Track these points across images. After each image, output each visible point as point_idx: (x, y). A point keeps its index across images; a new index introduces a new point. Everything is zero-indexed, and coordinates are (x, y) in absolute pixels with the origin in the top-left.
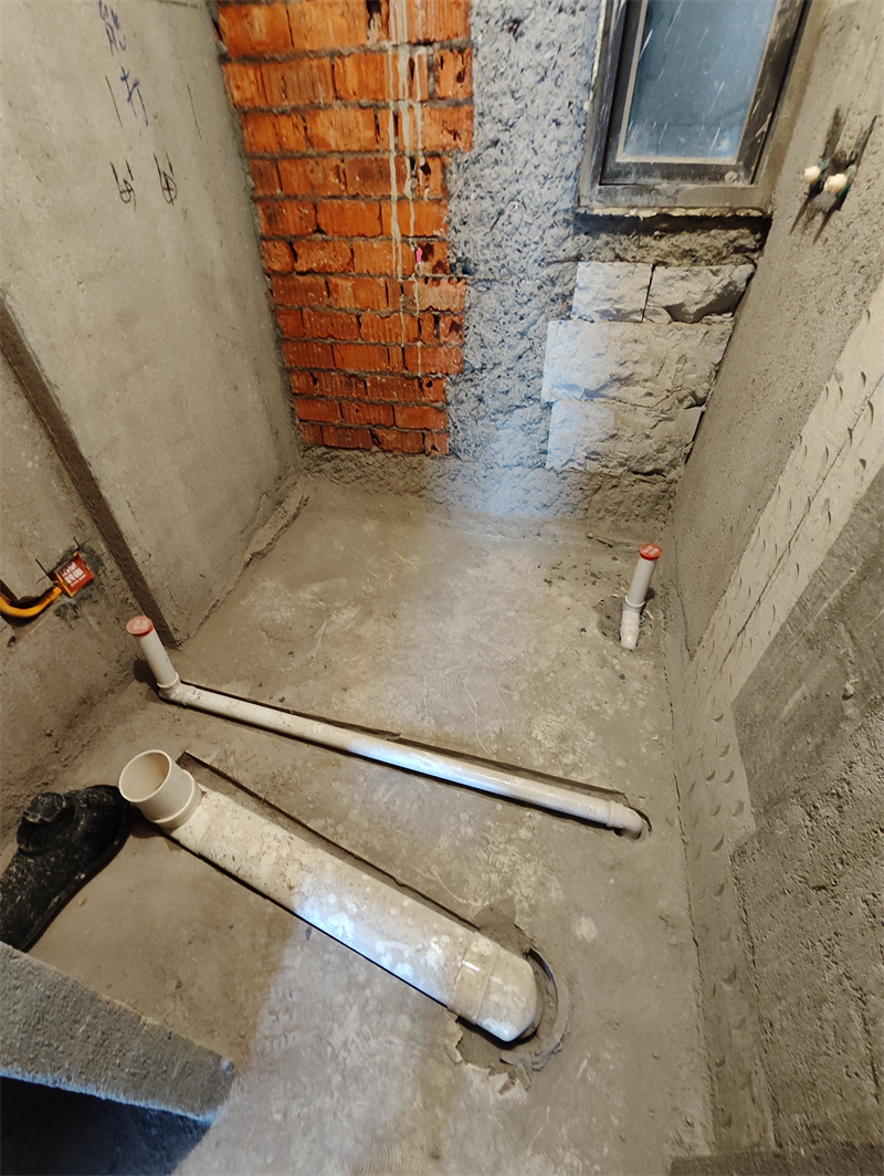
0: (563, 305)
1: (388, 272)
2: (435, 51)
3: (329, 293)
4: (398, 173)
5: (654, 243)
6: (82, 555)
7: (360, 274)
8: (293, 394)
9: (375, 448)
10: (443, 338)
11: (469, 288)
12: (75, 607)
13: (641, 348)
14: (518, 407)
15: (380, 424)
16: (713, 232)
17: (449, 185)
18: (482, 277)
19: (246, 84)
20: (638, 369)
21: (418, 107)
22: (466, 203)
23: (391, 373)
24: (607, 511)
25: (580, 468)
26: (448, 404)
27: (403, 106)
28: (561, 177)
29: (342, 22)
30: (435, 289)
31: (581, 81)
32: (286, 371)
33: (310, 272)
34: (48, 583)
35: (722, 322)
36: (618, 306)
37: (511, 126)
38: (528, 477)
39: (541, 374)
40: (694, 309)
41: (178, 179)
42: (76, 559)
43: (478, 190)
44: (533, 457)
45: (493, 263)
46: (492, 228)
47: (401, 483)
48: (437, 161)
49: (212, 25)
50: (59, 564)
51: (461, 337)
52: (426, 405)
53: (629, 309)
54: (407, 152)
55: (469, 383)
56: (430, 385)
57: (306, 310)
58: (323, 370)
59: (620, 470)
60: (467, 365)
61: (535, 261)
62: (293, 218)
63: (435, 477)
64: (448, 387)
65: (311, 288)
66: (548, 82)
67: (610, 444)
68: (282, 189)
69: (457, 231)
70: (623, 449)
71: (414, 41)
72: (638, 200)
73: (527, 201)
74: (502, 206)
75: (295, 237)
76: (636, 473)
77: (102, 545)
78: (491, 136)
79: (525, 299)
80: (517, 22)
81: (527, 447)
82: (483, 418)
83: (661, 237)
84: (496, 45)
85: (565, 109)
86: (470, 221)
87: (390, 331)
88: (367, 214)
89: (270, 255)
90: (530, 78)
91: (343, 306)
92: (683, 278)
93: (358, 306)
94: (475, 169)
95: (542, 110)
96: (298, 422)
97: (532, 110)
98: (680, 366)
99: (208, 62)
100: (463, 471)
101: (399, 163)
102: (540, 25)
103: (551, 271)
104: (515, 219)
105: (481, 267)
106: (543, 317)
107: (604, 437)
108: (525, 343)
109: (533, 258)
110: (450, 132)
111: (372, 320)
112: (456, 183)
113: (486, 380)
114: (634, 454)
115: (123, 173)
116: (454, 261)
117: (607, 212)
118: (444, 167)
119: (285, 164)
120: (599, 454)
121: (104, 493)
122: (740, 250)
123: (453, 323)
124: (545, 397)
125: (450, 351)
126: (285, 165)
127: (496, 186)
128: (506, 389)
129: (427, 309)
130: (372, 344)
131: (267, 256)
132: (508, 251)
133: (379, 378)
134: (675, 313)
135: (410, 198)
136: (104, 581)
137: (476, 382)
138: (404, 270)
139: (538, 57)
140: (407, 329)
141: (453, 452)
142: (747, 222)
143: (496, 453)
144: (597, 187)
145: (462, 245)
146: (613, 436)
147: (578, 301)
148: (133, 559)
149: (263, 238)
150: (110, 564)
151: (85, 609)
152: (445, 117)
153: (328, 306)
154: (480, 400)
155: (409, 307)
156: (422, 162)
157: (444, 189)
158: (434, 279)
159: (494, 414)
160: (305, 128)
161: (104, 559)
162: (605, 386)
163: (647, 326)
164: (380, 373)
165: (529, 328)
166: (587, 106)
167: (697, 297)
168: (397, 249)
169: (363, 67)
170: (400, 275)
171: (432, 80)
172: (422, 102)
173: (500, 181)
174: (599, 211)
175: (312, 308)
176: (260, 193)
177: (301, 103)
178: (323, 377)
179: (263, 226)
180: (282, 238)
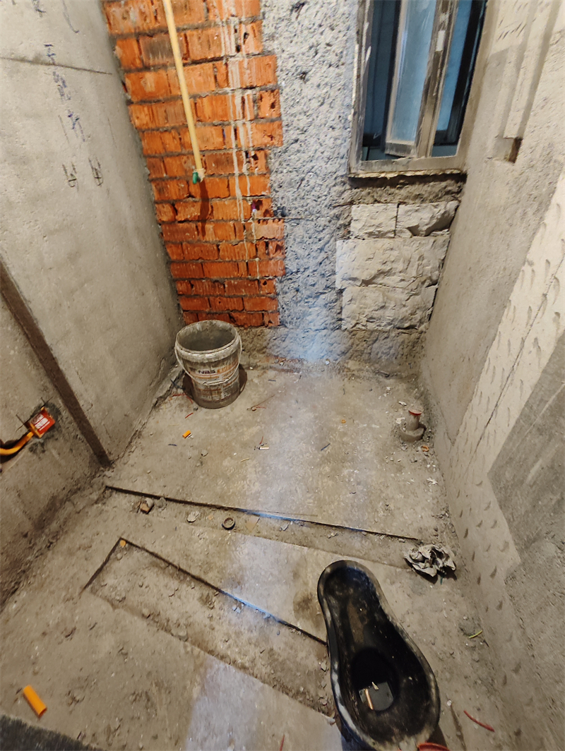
0: (345, 231)
1: (235, 218)
2: (257, 92)
3: (198, 232)
4: (238, 160)
5: (397, 191)
6: (47, 409)
7: (217, 221)
8: (177, 295)
10: (272, 255)
11: (286, 224)
12: (42, 445)
13: (395, 253)
14: (321, 293)
15: (235, 310)
16: (432, 184)
17: (270, 166)
18: (294, 217)
19: (142, 117)
20: (394, 265)
21: (249, 125)
22: (280, 175)
23: (241, 278)
24: (383, 353)
25: (363, 328)
26: (278, 294)
27: (239, 123)
28: (338, 157)
29: (200, 79)
30: (265, 226)
31: (345, 104)
32: (173, 281)
33: (186, 221)
34: (24, 430)
35: (442, 235)
36: (379, 229)
37: (305, 131)
38: (332, 336)
39: (334, 273)
40: (426, 228)
41: (104, 172)
42: (43, 413)
43: (288, 168)
44: (334, 323)
45: (300, 209)
46: (298, 188)
47: (251, 345)
48: (262, 152)
49: (121, 84)
50: (32, 417)
51: (283, 254)
52: (263, 296)
53: (386, 231)
54: (243, 149)
55: (290, 281)
56: (265, 283)
57: (184, 244)
58: (197, 279)
59: (388, 328)
60: (287, 270)
61: (326, 206)
62: (174, 190)
63: (272, 340)
64: (277, 284)
65: (187, 230)
66: (326, 106)
67: (380, 312)
68: (166, 173)
69: (276, 192)
70: (389, 314)
71: (244, 87)
72: (386, 168)
73: (318, 172)
74: (303, 175)
75: (176, 201)
76: (398, 328)
77: (60, 401)
78: (294, 137)
79: (321, 228)
80: (305, 73)
81: (329, 317)
82: (300, 301)
83: (401, 188)
84: (293, 87)
85: (337, 121)
86: (284, 185)
87: (238, 253)
88: (220, 185)
89: (160, 212)
90: (315, 104)
91: (208, 240)
92: (417, 211)
93: (217, 239)
94: (285, 156)
95: (323, 121)
96: (182, 312)
97: (317, 122)
98: (420, 262)
99: (120, 105)
100: (290, 335)
101: (238, 155)
102: (319, 74)
103: (336, 211)
104: (312, 183)
105: (293, 212)
106: (333, 239)
107: (377, 308)
108: (323, 255)
109: (325, 204)
110: (269, 136)
111: (227, 248)
112: (274, 164)
113: (300, 278)
114: (396, 317)
115: (70, 170)
116: (275, 209)
117: (368, 175)
118: (266, 156)
120: (374, 319)
121: (61, 367)
122: (448, 193)
123: (278, 246)
124: (338, 286)
125: (277, 262)
126: (168, 160)
127: (299, 165)
128: (313, 283)
129: (261, 239)
130: (227, 262)
131: (158, 213)
132: (309, 201)
133: (232, 282)
134: (414, 231)
135: (246, 174)
136: (62, 425)
137: (294, 280)
138: (245, 216)
139: (319, 92)
140: (249, 251)
141: (282, 324)
142: (452, 176)
143: (311, 322)
144: (360, 162)
145: (280, 200)
146: (383, 307)
147: (354, 228)
148: (80, 409)
149: (156, 202)
150: (65, 414)
151: (50, 445)
152: (265, 128)
153: (199, 240)
154: (297, 291)
155: (249, 238)
156: (253, 154)
157: (267, 168)
158: (264, 220)
159: (306, 299)
160: (180, 139)
161: (61, 409)
162: (374, 278)
163: (397, 239)
164: (234, 279)
165: (325, 245)
166: (350, 117)
167: (427, 221)
168: (240, 204)
169: (214, 102)
170: (243, 220)
171: (256, 108)
172: (251, 120)
173: (301, 161)
174: (362, 175)
175: (188, 242)
176: (153, 177)
177: (177, 125)
178: (197, 284)
179: (155, 196)
180: (167, 202)
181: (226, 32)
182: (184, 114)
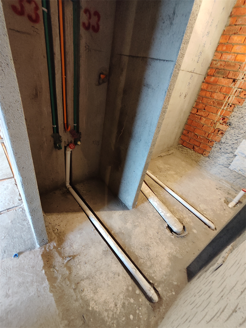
1: (214, 120)
2: (242, 90)
3: (200, 119)
7: (208, 118)
9: (192, 150)
10: (218, 135)
11: (229, 128)
14: (228, 153)
15: (196, 145)
18: (233, 127)
19: (205, 86)
21: (234, 97)
22: (236, 113)
23: (204, 137)
24: (239, 184)
25: (237, 172)
26: (213, 147)
27: (231, 96)
30: (222, 126)
33: (199, 115)
38: (223, 169)
39: (237, 148)
41: (187, 96)
43: (240, 112)
44: (227, 165)
45: (236, 125)
46: (239, 119)
47: (194, 158)
48: (234, 105)
51: (222, 136)
52: (208, 145)
54: (228, 103)
55: (220, 145)
56: (211, 142)
57: (194, 121)
62: (200, 106)
63: (202, 160)
64: (215, 144)
65: (197, 118)
69: (231, 117)
71: (239, 88)
74: (243, 116)
79: (240, 133)
81: (226, 162)
82: (219, 152)
86: (235, 117)
87: (208, 130)
88: (215, 110)
91: (201, 122)
93: (204, 123)
94: (241, 109)
99: (201, 82)
100: (209, 161)
101: (226, 104)
105: (233, 125)
106: (243, 138)
108: (236, 142)
110: (239, 102)
111: (206, 127)
112: (236, 110)
113: (224, 146)
115: (181, 94)
116: (228, 122)
118: (235, 107)
119: (205, 98)
123: (222, 133)
124: (235, 153)
125: (219, 137)
127: (244, 113)
128: (227, 149)
129: (218, 128)
130: (203, 131)
132: (241, 124)
135: (225, 109)
140: (212, 130)
141: (209, 157)
143: (218, 161)
145: (231, 120)
149: (193, 107)
152: (239, 100)
153: (199, 122)
154: (220, 149)
155: (215, 127)
156: (230, 105)
157: (233, 110)
158: (222, 124)
159: (222, 152)
164: (202, 136)
165: (238, 139)
168: (218, 117)
169: (227, 89)
170: (216, 121)
171: (239, 94)
172: (236, 96)
176: (197, 101)
178: (190, 133)
179: (194, 105)
180: (197, 108)
181: (242, 74)
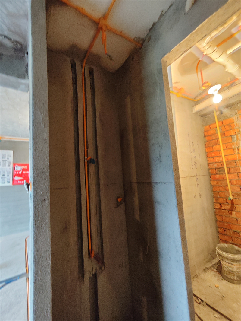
7: (237, 211)
8: (218, 232)
29: (233, 176)
32: (217, 227)
33: (225, 209)
41: (202, 195)
49: (209, 177)
58: (227, 229)
65: (225, 212)
68: (219, 196)
75: (222, 203)
96: (219, 239)
99: (208, 181)
126: (220, 193)
131: (215, 206)
149: (215, 203)
160: (225, 188)
175: (225, 216)
176: (215, 196)
177: (224, 185)
179: (214, 201)
180: (219, 203)
182: (227, 183)
